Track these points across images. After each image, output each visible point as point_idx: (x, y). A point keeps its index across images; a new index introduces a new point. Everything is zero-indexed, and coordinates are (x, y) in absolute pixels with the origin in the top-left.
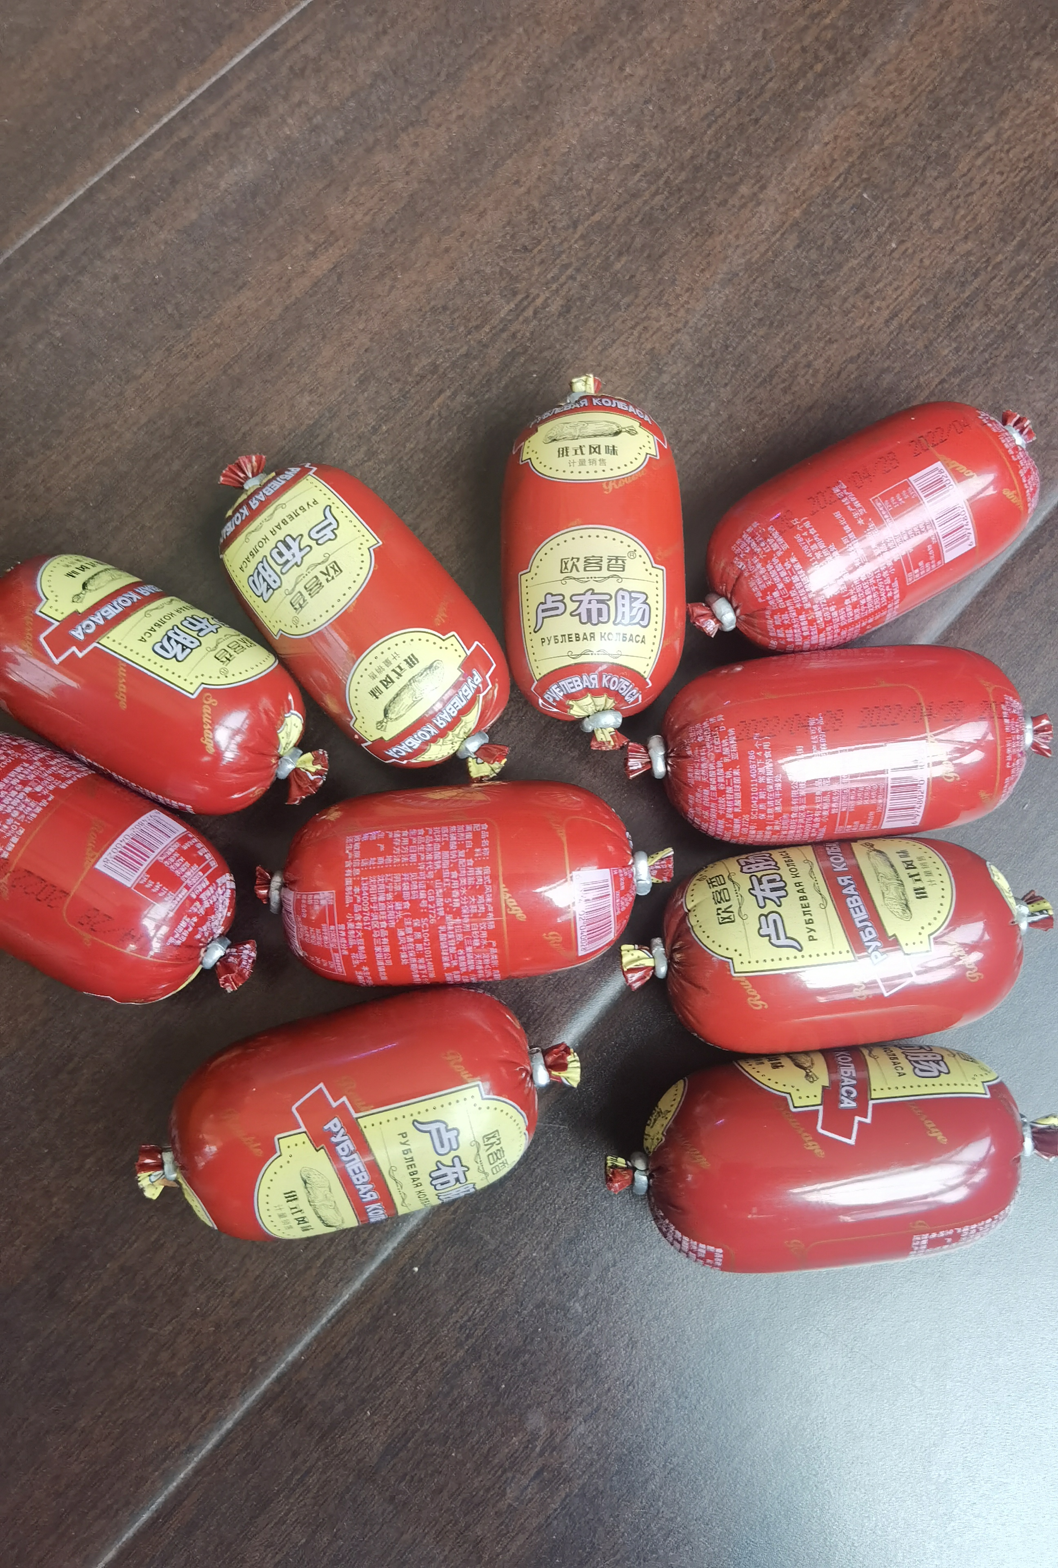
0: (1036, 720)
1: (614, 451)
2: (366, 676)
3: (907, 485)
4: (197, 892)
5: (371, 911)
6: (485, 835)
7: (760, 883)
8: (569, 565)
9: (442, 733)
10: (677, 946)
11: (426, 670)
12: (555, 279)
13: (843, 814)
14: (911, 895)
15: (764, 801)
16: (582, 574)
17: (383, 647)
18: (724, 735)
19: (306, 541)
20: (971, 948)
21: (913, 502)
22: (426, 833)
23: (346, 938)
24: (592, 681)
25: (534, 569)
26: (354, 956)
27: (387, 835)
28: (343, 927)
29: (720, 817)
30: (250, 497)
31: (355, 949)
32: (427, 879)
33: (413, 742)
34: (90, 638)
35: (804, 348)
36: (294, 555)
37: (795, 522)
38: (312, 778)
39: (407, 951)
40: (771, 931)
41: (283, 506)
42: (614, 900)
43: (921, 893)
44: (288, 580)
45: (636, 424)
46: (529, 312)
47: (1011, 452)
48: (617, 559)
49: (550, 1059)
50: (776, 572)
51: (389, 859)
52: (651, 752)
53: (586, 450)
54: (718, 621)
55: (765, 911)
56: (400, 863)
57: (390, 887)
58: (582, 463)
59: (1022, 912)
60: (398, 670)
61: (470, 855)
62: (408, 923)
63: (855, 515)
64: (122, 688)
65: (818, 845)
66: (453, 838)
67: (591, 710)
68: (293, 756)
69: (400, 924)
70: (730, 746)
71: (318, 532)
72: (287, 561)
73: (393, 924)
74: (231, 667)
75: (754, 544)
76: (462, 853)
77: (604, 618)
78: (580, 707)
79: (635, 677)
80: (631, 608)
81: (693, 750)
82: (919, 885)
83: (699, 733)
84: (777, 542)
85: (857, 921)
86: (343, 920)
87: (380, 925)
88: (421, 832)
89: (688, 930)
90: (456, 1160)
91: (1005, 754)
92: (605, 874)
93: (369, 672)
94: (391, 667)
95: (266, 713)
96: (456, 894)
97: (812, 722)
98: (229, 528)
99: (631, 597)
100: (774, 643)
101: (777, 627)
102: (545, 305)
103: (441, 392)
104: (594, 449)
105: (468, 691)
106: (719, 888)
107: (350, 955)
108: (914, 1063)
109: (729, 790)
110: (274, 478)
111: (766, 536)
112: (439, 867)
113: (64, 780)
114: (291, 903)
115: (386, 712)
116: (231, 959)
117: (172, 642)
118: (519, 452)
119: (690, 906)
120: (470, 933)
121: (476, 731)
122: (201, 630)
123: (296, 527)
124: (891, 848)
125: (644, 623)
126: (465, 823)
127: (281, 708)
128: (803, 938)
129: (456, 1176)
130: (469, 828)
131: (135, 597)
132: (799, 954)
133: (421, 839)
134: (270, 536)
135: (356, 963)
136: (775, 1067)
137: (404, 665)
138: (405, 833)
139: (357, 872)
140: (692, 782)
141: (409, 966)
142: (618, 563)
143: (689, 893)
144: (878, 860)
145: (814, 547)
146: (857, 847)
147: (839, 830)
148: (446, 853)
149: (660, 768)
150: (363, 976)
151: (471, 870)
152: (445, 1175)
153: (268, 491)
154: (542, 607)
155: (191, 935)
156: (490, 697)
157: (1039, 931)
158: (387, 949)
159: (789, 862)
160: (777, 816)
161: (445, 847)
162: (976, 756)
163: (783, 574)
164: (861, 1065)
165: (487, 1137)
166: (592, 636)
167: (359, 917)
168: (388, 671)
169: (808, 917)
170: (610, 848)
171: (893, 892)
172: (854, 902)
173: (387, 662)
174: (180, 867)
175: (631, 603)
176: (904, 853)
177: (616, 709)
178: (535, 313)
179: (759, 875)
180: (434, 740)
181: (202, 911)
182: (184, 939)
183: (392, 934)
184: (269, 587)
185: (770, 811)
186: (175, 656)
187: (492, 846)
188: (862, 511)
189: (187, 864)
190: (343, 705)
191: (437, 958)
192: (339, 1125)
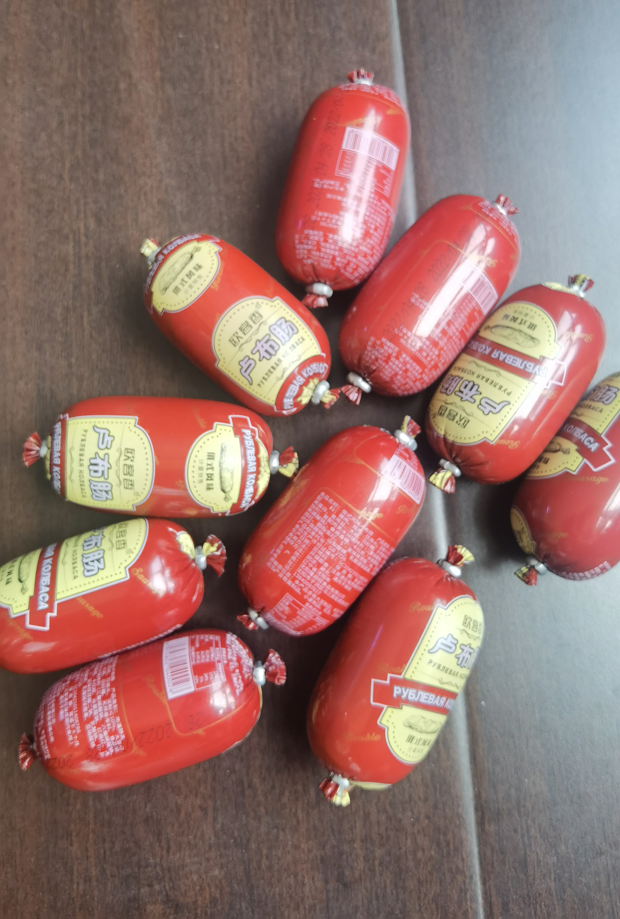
0: (498, 201)
1: (199, 267)
2: (197, 485)
3: (345, 153)
4: (225, 658)
5: (313, 584)
6: (327, 498)
7: (462, 392)
8: (236, 339)
9: (258, 472)
10: (454, 455)
11: (221, 453)
12: (79, 212)
13: (465, 326)
14: (529, 332)
15: (428, 355)
16: (245, 338)
17: (191, 463)
18: (382, 345)
19: (101, 453)
20: (572, 328)
21: (353, 156)
22: (300, 525)
23: (314, 607)
24: (300, 380)
25: (221, 357)
26: (325, 611)
27: (284, 544)
28: (307, 604)
29: (415, 382)
30: (51, 460)
31: (323, 607)
32: (323, 544)
33: (249, 490)
34: (51, 602)
35: (226, 133)
36: (103, 466)
37: (314, 218)
38: (218, 553)
39: (346, 583)
40: (489, 408)
41: (72, 448)
42: (409, 465)
43: (532, 327)
44: (113, 478)
45: (195, 244)
46: (83, 239)
47: (372, 92)
48: (254, 315)
49: (451, 560)
50: (329, 249)
51: (297, 554)
52: (355, 383)
53: (186, 279)
54: (323, 296)
55: (478, 402)
56: (304, 550)
57: (310, 565)
58: (191, 287)
59: (575, 289)
60: (209, 467)
61: (330, 513)
62: (334, 572)
63: (337, 189)
64: (91, 609)
65: (466, 350)
66: (314, 514)
67: (310, 393)
68: (199, 553)
69: (332, 576)
70: (390, 347)
71: (103, 443)
72: (103, 472)
73: (328, 579)
74: (130, 545)
75: (306, 247)
76: (326, 517)
77: (276, 347)
78: (306, 396)
79: (315, 359)
80: (284, 330)
81: (375, 365)
82: (528, 324)
83: (370, 354)
84: (315, 235)
85: (519, 366)
86: (304, 601)
87: (323, 585)
88: (297, 526)
89: (453, 444)
90: (463, 647)
91: (504, 230)
92: (395, 458)
93: (197, 481)
94: (205, 468)
95: (168, 548)
96: (342, 537)
97: (413, 300)
98: (57, 484)
99: (278, 326)
100: (357, 282)
101: (352, 273)
102: (87, 228)
103: (82, 317)
104: (190, 275)
105: (249, 442)
106: (447, 413)
107: (323, 612)
108: (600, 400)
109: (408, 366)
110: (53, 440)
111: (307, 237)
112: (322, 534)
113: (109, 675)
114: (273, 618)
115: (223, 491)
116: (270, 669)
117: (90, 563)
118: (154, 310)
119: (442, 433)
120: (365, 546)
121: (270, 454)
122: (96, 544)
123: (89, 452)
124: (498, 319)
125: (295, 331)
126: (312, 502)
127: (172, 539)
128: (505, 397)
129: (468, 653)
130: (316, 502)
131: (49, 561)
132: (511, 406)
133: (301, 530)
134: (81, 468)
135: (328, 612)
136: (546, 462)
137: (210, 462)
138: (291, 534)
139: (289, 574)
140: (388, 379)
141: (353, 588)
142: (255, 316)
143: (436, 428)
144: (498, 331)
145: (334, 221)
146: (484, 334)
147: (469, 335)
148: (319, 524)
149: (366, 387)
150: (337, 614)
151: (338, 520)
152: (464, 657)
153: (57, 448)
154: (243, 371)
155: (243, 679)
156: (261, 435)
157: (591, 290)
158: (337, 592)
159: (463, 370)
160: (439, 356)
161: (315, 522)
162: (491, 243)
163: (333, 247)
164: (579, 424)
165: (464, 623)
166: (279, 360)
167: (310, 593)
168: (205, 472)
169: (498, 386)
170: (382, 444)
171: (521, 338)
172: (510, 359)
173: (201, 468)
174: (205, 657)
175: (281, 328)
176: (506, 317)
177: (320, 381)
178: (86, 236)
179: (457, 389)
180: (257, 479)
181: (236, 664)
182: (242, 685)
183: (333, 584)
184: (107, 492)
185: (434, 357)
186: (99, 569)
187: (336, 499)
188: (338, 184)
189: (207, 651)
190: (199, 507)
191: (362, 572)
192: (399, 688)
